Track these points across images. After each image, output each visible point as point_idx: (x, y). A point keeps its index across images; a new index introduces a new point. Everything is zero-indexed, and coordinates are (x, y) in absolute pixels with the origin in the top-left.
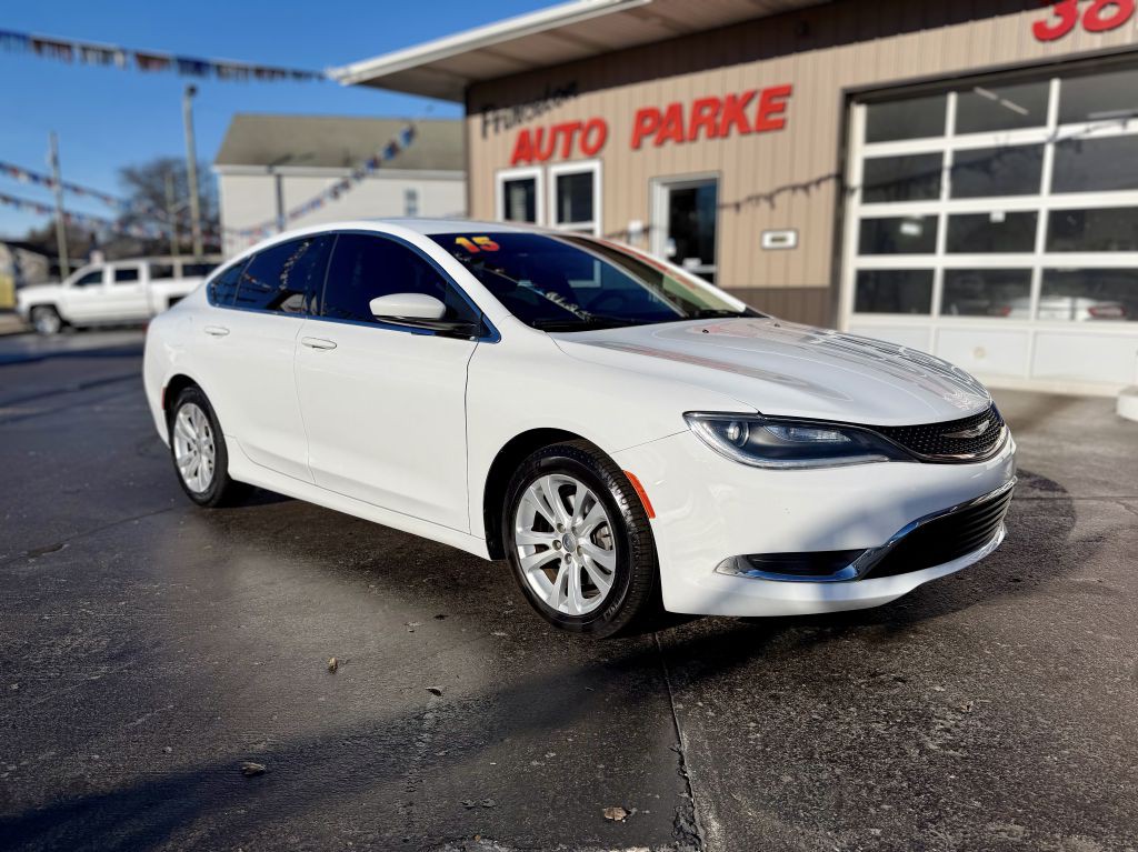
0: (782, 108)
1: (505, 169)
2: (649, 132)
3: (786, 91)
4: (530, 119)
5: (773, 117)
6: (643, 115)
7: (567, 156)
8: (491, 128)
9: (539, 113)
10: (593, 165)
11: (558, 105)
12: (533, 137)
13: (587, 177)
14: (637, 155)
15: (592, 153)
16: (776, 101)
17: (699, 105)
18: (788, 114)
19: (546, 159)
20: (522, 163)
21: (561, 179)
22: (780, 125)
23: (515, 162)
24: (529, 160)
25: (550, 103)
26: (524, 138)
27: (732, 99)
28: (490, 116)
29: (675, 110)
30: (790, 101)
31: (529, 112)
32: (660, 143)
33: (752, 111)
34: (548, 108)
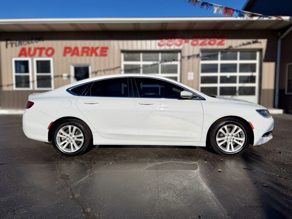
0: (106, 52)
1: (16, 57)
2: (69, 52)
3: (107, 48)
4: (26, 45)
5: (104, 53)
6: (66, 48)
7: (40, 55)
8: (9, 46)
9: (29, 44)
10: (51, 59)
11: (37, 42)
12: (27, 50)
13: (48, 62)
14: (64, 58)
15: (49, 56)
16: (104, 50)
17: (83, 48)
18: (108, 53)
19: (32, 56)
20: (23, 56)
21: (38, 62)
22: (106, 55)
23: (20, 55)
24: (25, 55)
25: (33, 41)
26: (23, 49)
27: (92, 48)
28: (9, 42)
29: (76, 48)
30: (108, 51)
31: (25, 43)
32: (72, 55)
33: (98, 51)
34: (33, 43)
